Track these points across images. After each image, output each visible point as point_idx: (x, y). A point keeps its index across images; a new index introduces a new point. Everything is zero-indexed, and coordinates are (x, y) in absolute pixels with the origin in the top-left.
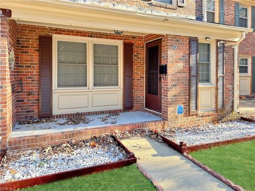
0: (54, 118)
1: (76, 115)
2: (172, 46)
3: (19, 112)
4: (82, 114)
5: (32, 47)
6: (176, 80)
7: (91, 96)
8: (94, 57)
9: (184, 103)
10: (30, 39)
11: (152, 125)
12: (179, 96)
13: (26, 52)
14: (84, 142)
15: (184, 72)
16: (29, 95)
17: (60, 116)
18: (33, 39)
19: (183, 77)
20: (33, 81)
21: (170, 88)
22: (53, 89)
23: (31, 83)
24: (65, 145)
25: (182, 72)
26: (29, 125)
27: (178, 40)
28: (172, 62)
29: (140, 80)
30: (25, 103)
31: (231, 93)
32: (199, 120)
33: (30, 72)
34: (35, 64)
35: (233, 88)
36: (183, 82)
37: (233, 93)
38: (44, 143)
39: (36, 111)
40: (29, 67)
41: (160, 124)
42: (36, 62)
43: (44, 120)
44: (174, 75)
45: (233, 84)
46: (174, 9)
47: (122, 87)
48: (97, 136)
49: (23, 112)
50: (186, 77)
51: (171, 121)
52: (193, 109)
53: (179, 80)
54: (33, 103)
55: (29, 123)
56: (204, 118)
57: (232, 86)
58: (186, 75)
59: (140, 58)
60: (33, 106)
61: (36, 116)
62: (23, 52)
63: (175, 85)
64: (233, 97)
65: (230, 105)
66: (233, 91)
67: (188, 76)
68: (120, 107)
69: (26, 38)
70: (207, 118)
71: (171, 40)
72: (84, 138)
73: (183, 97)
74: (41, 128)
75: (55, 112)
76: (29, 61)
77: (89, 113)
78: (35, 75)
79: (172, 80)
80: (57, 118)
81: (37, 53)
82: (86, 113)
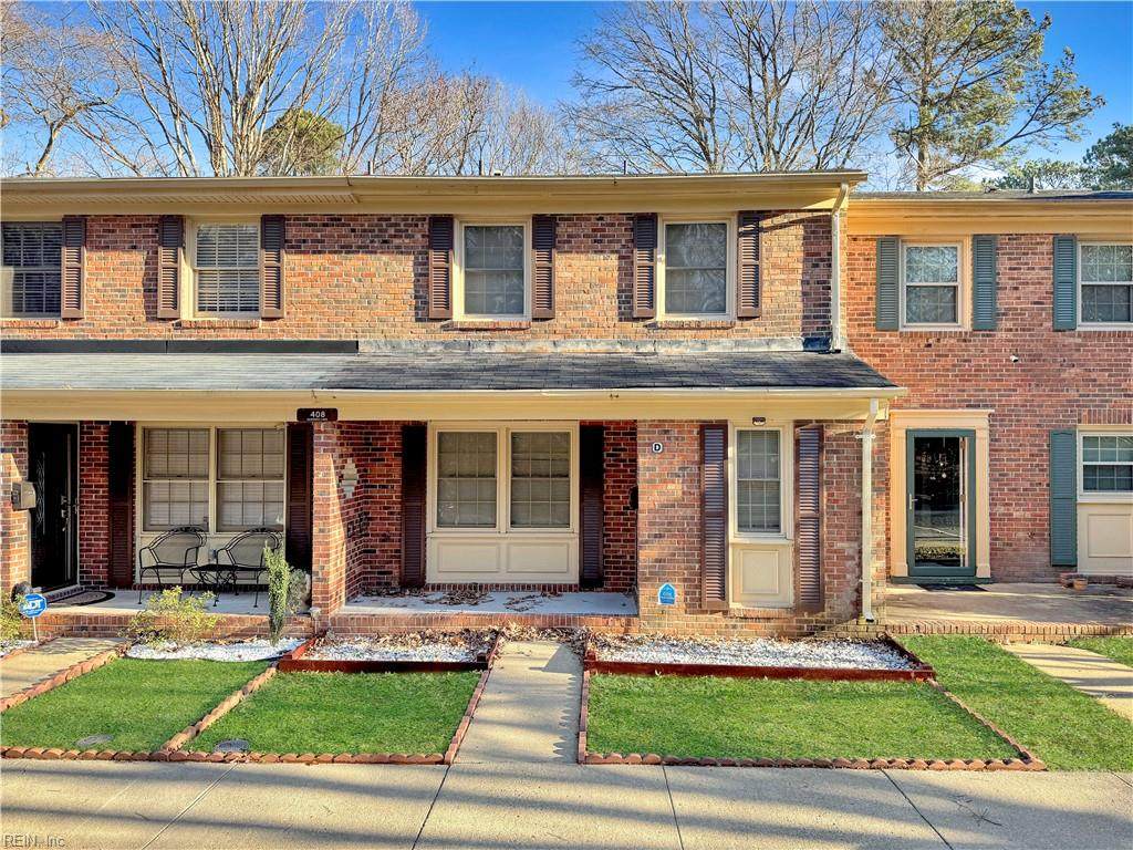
0: (427, 589)
1: (470, 587)
2: (650, 445)
3: (366, 573)
4: (481, 586)
5: (390, 450)
6: (663, 524)
7: (504, 547)
8: (513, 459)
9: (685, 580)
10: (386, 433)
11: (597, 622)
12: (670, 561)
13: (379, 460)
14: (445, 635)
15: (686, 506)
16: (383, 541)
17: (438, 587)
18: (391, 433)
19: (684, 518)
20: (392, 513)
21: (647, 542)
22: (429, 530)
23: (388, 519)
24: (412, 635)
25: (680, 506)
26: (380, 598)
27: (666, 432)
28: (651, 481)
29: (622, 514)
30: (377, 557)
31: (850, 564)
32: (734, 627)
33: (386, 497)
34: (395, 481)
35: (860, 552)
36: (683, 530)
37: (860, 565)
38: (381, 628)
39: (396, 572)
40: (384, 487)
41: (617, 624)
42: (397, 477)
43: (408, 592)
44: (657, 512)
45: (858, 539)
46: (724, 328)
47: (577, 531)
48: (473, 629)
49: (374, 573)
50: (692, 518)
51: (648, 619)
52: (710, 596)
53: (670, 524)
54: (392, 557)
55: (379, 595)
56: (750, 623)
57: (855, 545)
58: (694, 512)
59: (624, 461)
60: (391, 562)
61: (395, 583)
62: (375, 460)
63: (661, 536)
64: (860, 577)
65: (851, 595)
66: (860, 558)
67: (697, 516)
68: (574, 578)
69: (380, 433)
70: (762, 624)
71: (648, 432)
72: (449, 629)
73: (683, 566)
74: (392, 605)
75: (431, 578)
76: (384, 476)
77: (497, 586)
78: (394, 503)
79: (652, 524)
80: (433, 589)
81: (399, 461)
82: (492, 585)
